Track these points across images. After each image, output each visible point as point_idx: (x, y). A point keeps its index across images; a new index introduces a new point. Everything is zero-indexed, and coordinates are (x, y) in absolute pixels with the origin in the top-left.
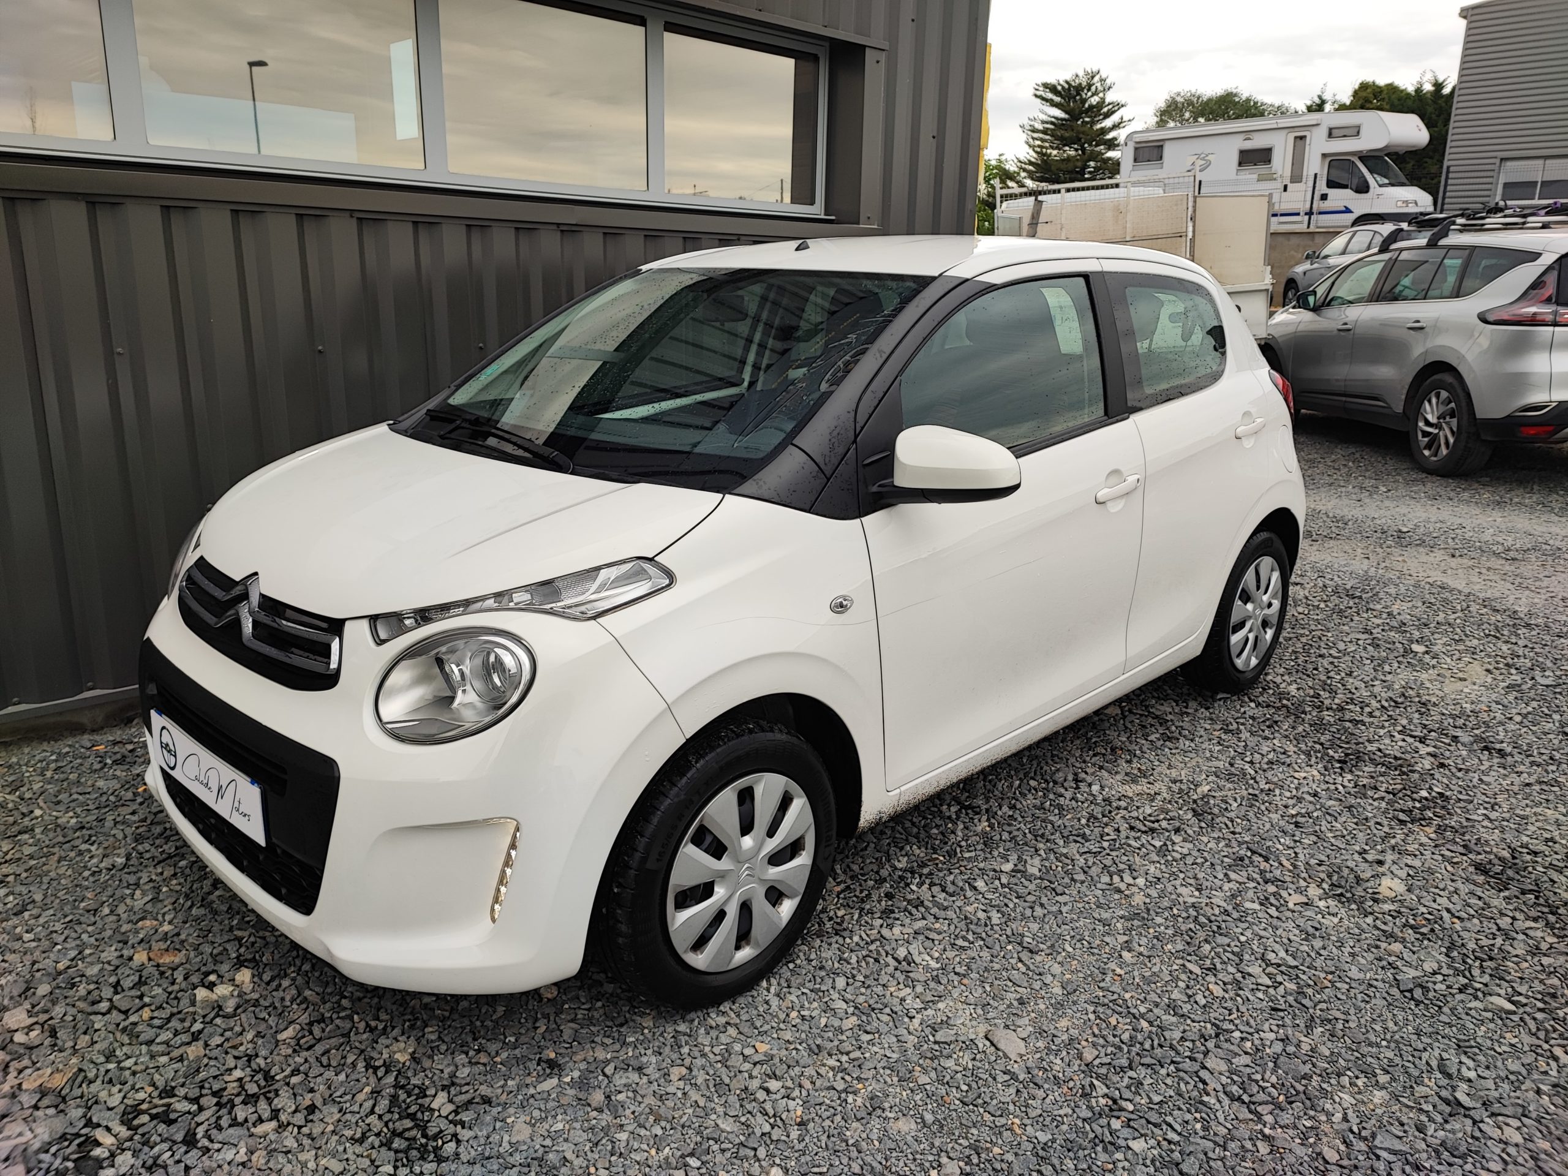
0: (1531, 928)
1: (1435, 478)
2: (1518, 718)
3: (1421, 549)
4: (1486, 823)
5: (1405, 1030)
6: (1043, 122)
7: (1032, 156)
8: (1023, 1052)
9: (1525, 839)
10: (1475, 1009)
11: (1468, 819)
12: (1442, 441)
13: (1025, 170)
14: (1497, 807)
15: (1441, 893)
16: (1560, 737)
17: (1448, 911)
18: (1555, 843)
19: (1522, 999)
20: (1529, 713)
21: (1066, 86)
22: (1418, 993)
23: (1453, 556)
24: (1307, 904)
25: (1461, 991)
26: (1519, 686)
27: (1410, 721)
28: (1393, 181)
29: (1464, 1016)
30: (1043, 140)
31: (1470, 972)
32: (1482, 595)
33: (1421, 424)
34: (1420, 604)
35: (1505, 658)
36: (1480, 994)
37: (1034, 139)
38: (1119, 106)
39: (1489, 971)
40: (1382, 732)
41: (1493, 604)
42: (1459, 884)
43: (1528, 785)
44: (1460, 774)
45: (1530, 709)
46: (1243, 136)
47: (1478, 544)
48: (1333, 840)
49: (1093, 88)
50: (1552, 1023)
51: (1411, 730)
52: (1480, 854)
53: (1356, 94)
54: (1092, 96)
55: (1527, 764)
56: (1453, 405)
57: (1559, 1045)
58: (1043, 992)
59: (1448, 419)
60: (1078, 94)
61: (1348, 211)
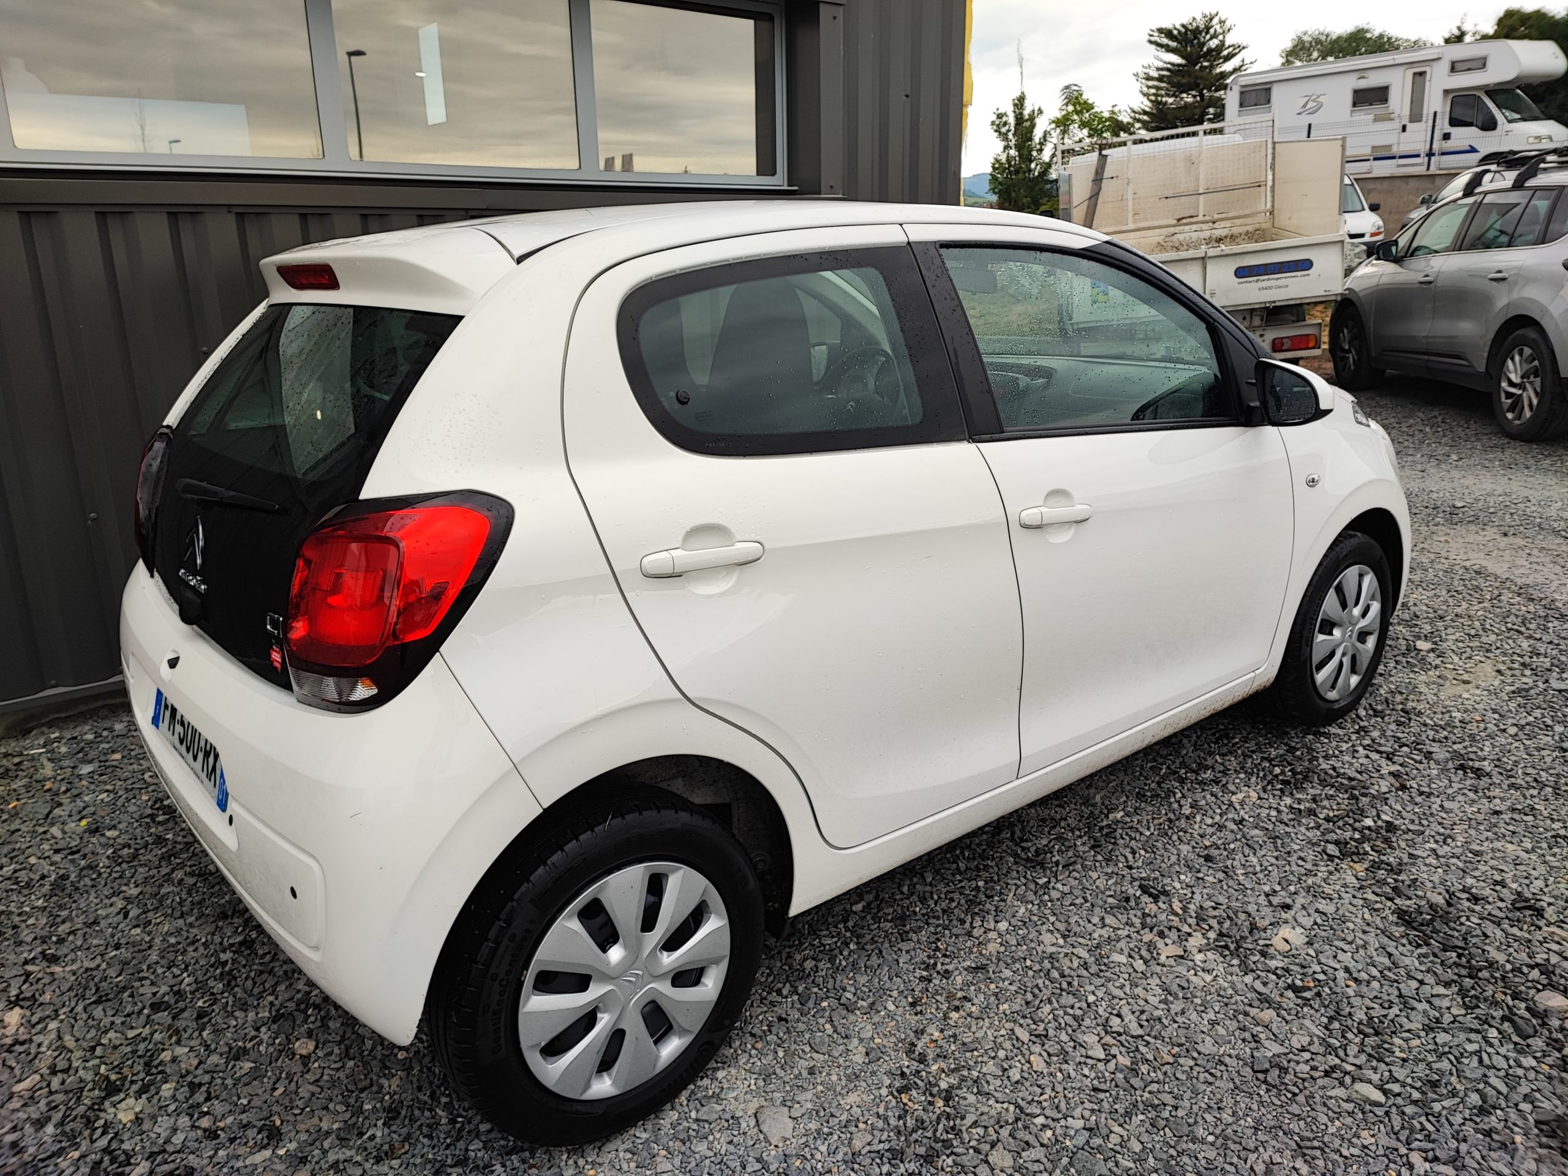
0: (1438, 996)
1: (1518, 443)
2: (1513, 730)
3: (1472, 527)
4: (1432, 860)
5: (1242, 1122)
6: (1158, 69)
7: (1146, 105)
8: (788, 1135)
9: (1470, 881)
10: (1336, 1098)
11: (1411, 855)
12: (1526, 403)
13: (1139, 121)
14: (1449, 841)
15: (1346, 947)
16: (1557, 753)
17: (1347, 970)
18: (1504, 887)
19: (1396, 1088)
20: (1528, 724)
21: (1183, 30)
22: (1273, 1076)
23: (1505, 535)
24: (1182, 957)
25: (1327, 1074)
26: (1527, 690)
27: (1383, 734)
28: (1525, 116)
29: (1319, 1107)
30: (1158, 88)
31: (1345, 1050)
32: (1519, 581)
33: (1504, 384)
34: (1444, 592)
35: (1522, 656)
36: (1348, 1080)
37: (1149, 87)
38: (1241, 48)
39: (1369, 1050)
40: (1345, 746)
41: (1531, 591)
42: (1371, 938)
43: (1497, 813)
44: (1419, 799)
45: (1531, 719)
46: (1356, 75)
47: (1538, 520)
48: (1241, 878)
49: (1212, 31)
50: (1423, 1119)
51: (1380, 745)
52: (1410, 899)
53: (1500, 22)
54: (1211, 39)
55: (1505, 787)
56: (1536, 363)
57: (1420, 1150)
58: (841, 1060)
59: (1532, 378)
60: (1196, 38)
61: (1473, 150)
